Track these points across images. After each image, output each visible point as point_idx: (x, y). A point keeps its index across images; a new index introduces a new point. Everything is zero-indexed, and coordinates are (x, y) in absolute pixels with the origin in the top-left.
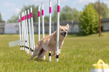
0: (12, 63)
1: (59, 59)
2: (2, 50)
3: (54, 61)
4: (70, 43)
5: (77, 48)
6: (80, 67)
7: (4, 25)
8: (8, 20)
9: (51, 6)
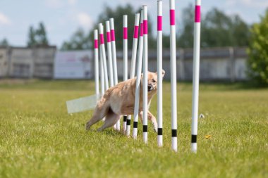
0: (77, 152)
1: (198, 146)
2: (50, 121)
3: (184, 150)
4: (226, 107)
5: (243, 118)
6: (253, 165)
7: (53, 56)
8: (65, 44)
9: (173, 8)
